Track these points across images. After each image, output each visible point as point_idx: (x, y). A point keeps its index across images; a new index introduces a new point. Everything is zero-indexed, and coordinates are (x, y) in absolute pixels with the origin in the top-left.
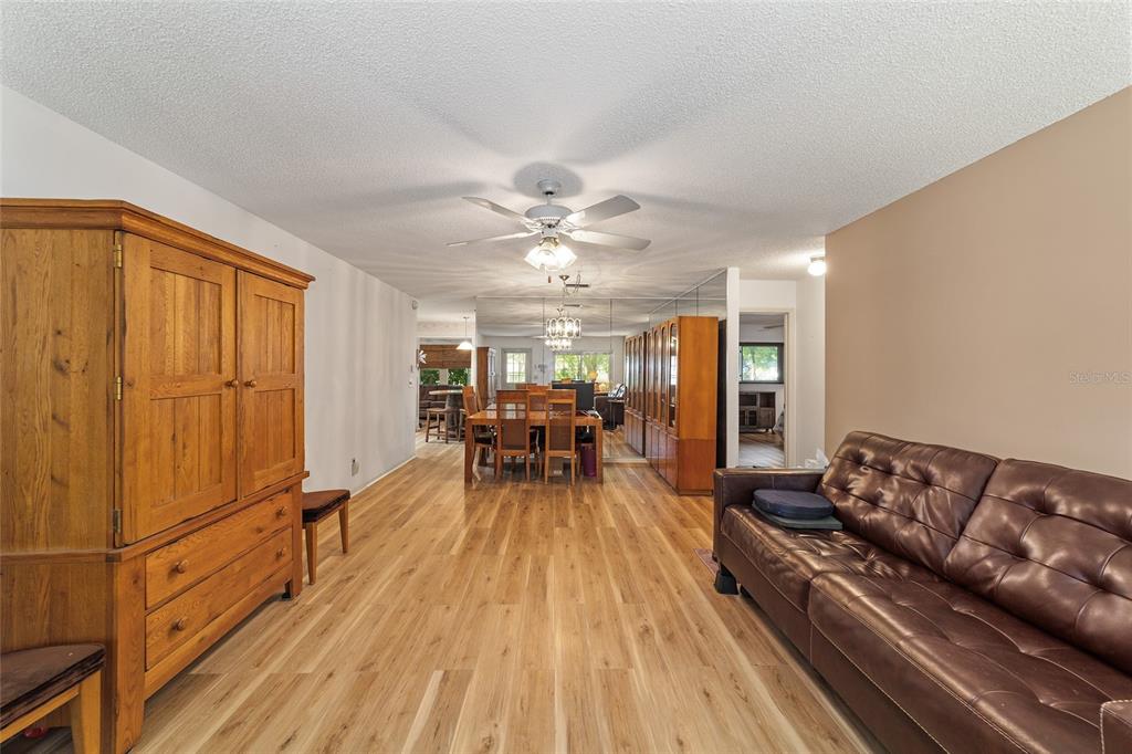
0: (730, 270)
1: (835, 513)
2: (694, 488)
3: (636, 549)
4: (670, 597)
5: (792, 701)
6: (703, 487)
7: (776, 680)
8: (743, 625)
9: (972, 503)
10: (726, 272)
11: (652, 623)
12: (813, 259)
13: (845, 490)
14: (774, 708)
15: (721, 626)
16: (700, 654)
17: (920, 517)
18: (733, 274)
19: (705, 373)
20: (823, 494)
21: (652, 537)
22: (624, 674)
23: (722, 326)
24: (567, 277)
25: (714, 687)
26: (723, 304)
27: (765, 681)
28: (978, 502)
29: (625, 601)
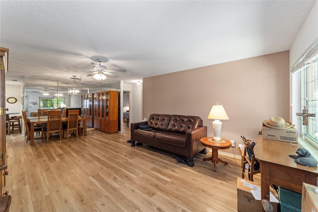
0: (121, 81)
1: (151, 127)
2: (113, 132)
3: (111, 145)
4: (126, 150)
5: (152, 154)
6: (115, 131)
7: (149, 153)
8: (140, 149)
9: (169, 121)
10: (120, 81)
11: (125, 154)
12: (138, 82)
13: (152, 123)
14: (151, 156)
15: (137, 150)
16: (137, 155)
17: (164, 124)
18: (122, 82)
19: (115, 105)
20: (148, 125)
21: (111, 142)
22: (128, 161)
23: (119, 94)
24: (75, 76)
25: (142, 157)
26: (120, 88)
27: (148, 154)
28: (170, 121)
29: (117, 153)
